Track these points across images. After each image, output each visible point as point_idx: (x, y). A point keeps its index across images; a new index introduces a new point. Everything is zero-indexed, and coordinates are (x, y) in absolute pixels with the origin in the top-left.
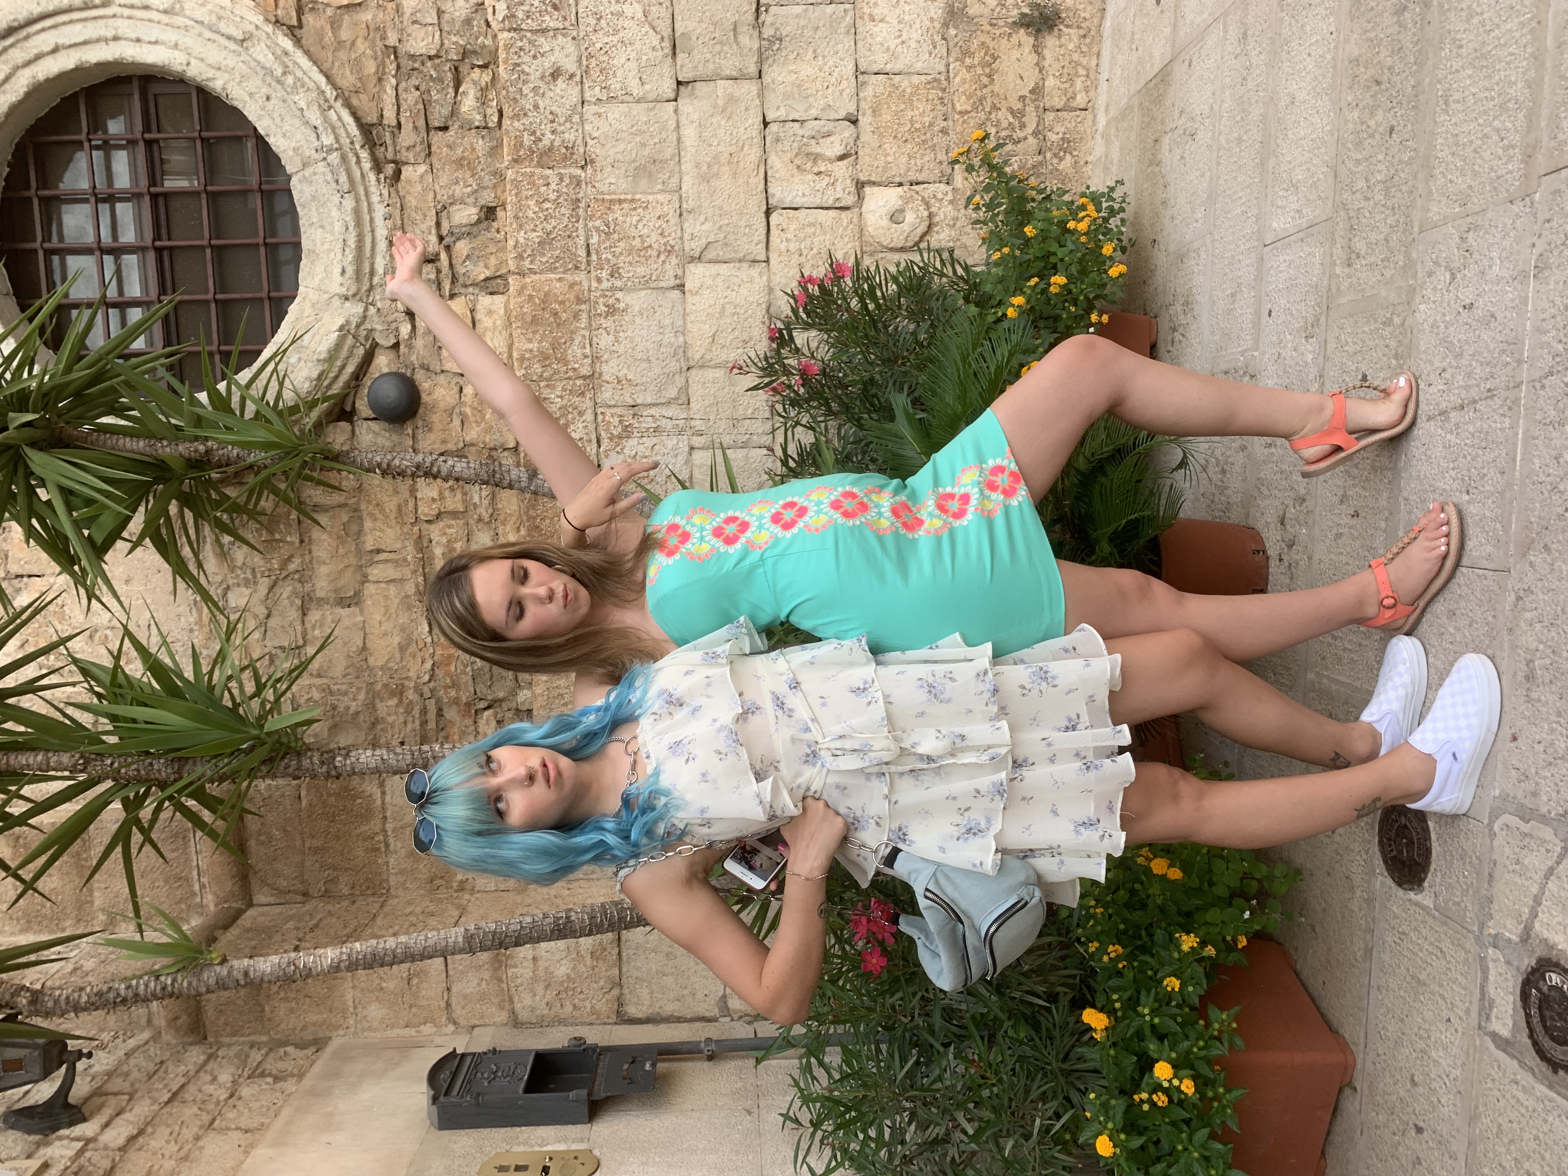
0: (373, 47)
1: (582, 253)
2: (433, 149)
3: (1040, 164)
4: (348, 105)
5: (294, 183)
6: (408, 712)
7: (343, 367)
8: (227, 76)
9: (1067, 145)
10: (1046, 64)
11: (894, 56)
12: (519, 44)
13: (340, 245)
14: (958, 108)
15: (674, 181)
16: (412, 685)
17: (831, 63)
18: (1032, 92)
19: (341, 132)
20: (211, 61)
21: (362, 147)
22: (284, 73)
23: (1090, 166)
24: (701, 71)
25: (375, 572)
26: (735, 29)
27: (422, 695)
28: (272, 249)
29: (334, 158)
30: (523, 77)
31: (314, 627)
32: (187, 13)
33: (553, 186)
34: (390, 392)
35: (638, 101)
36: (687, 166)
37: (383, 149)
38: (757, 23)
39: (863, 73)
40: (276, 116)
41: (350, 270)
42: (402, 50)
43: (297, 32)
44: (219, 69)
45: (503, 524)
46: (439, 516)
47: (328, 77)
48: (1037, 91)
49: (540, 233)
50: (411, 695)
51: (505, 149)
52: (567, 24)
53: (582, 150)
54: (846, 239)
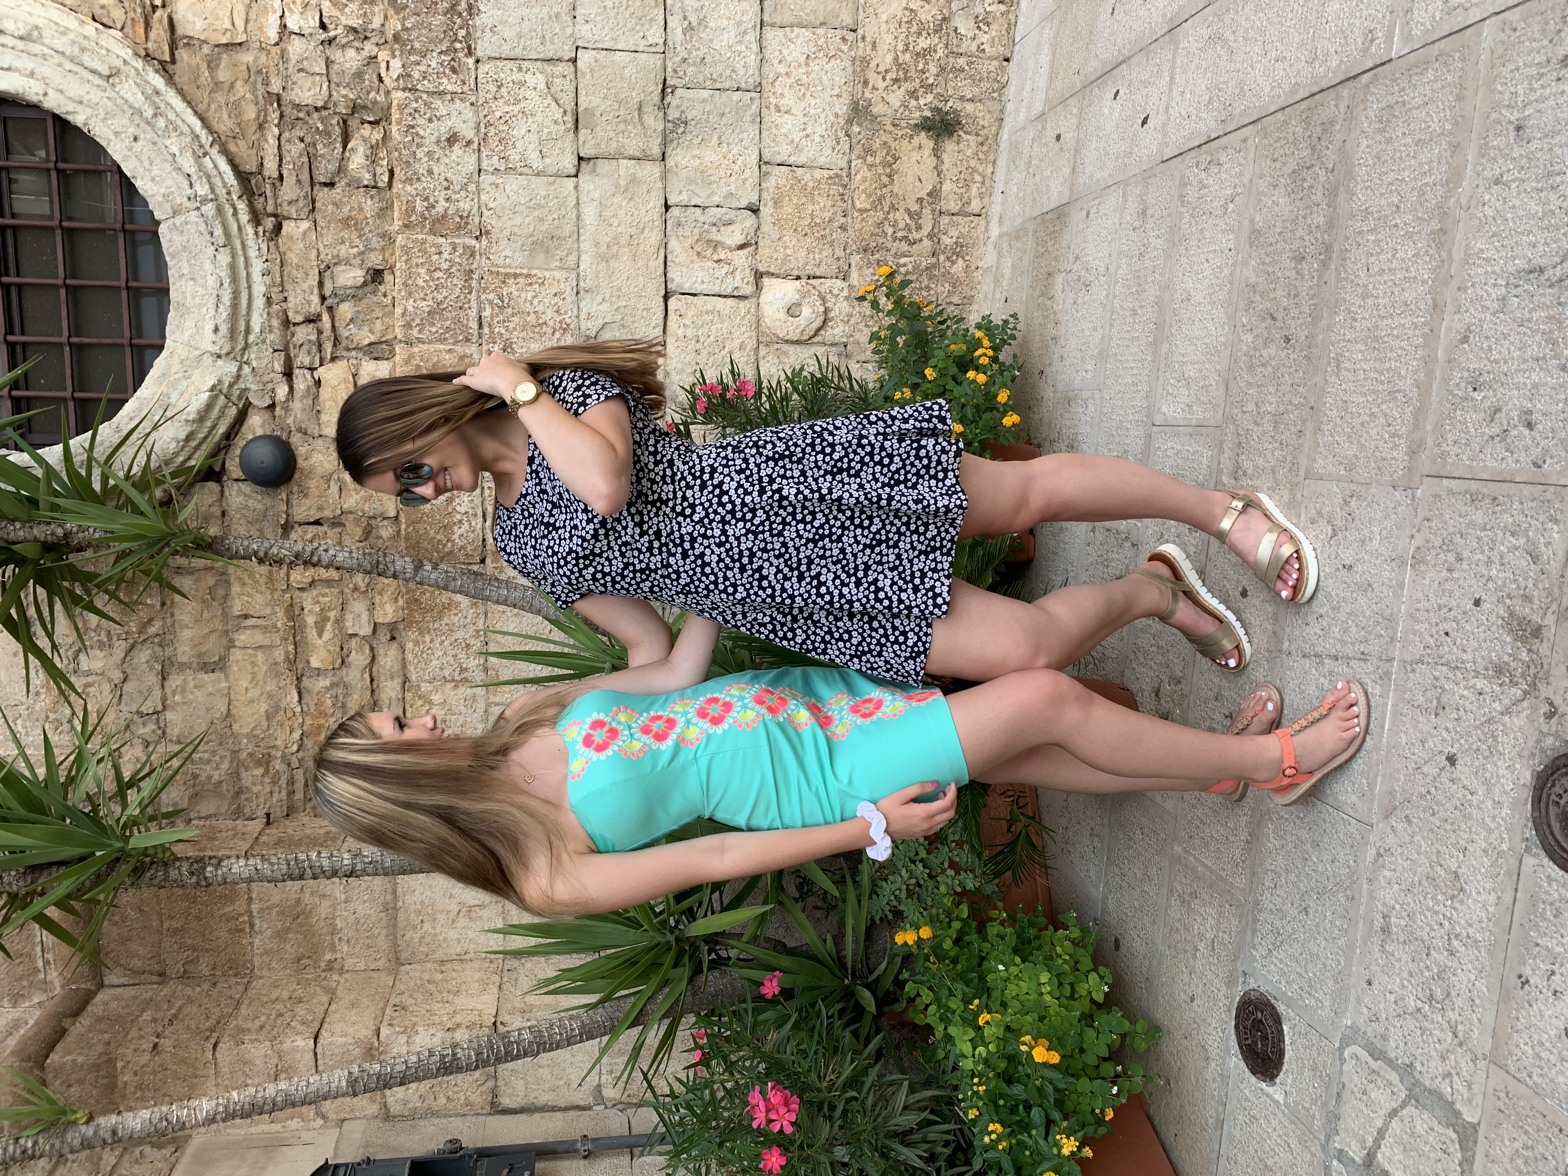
0: (254, 91)
1: (475, 326)
2: (318, 205)
3: (934, 266)
4: (225, 151)
5: (162, 230)
6: (274, 782)
7: (214, 427)
8: (89, 111)
9: (960, 250)
10: (944, 167)
11: (798, 148)
12: (414, 105)
13: (213, 299)
14: (858, 205)
15: (572, 259)
16: (279, 754)
17: (735, 151)
18: (930, 194)
19: (217, 181)
20: (71, 94)
21: (240, 197)
22: (155, 115)
23: (980, 271)
24: (604, 149)
25: (242, 637)
26: (640, 109)
27: (289, 765)
28: (135, 294)
29: (209, 209)
30: (417, 140)
31: (174, 693)
32: (46, 41)
33: (446, 255)
34: (265, 455)
35: (538, 174)
36: (586, 245)
37: (262, 199)
38: (663, 106)
39: (766, 163)
40: (144, 158)
41: (224, 329)
42: (286, 97)
43: (169, 67)
44: (81, 103)
45: (380, 594)
46: (312, 584)
47: (202, 119)
48: (934, 194)
49: (430, 303)
50: (278, 765)
51: (396, 214)
52: (466, 88)
53: (477, 220)
54: (743, 329)
